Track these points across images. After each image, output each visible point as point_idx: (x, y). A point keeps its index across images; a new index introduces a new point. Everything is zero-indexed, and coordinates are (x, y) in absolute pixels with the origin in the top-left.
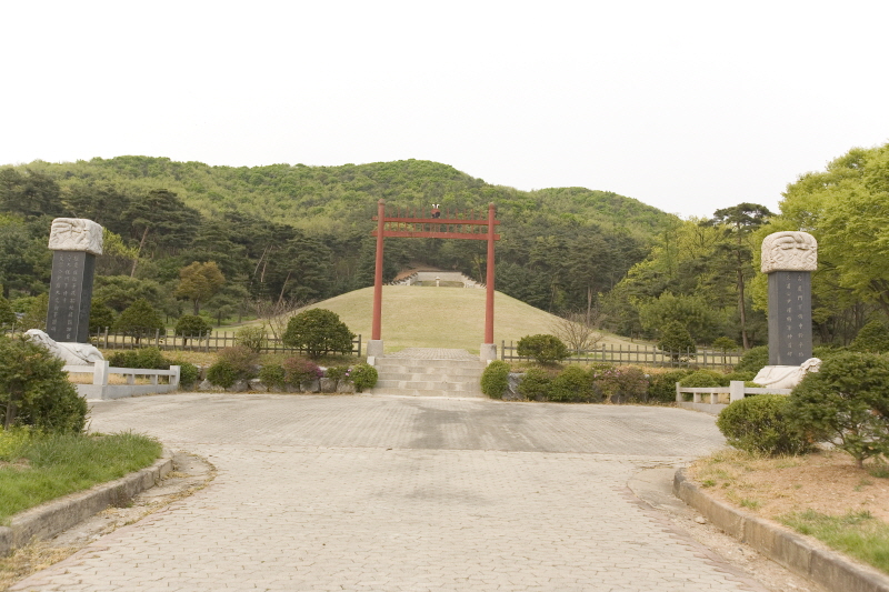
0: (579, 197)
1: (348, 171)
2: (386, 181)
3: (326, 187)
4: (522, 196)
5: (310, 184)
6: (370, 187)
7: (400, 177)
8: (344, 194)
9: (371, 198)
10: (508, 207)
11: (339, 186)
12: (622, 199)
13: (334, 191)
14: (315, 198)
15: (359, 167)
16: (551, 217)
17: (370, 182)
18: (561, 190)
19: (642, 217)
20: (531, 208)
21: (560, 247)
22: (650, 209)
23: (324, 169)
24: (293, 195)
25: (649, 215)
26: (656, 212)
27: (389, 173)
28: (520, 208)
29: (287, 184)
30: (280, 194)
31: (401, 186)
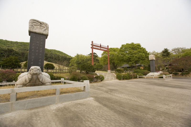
0: (55, 51)
1: (17, 43)
2: (25, 45)
3: (12, 44)
4: (48, 50)
5: (9, 43)
6: (21, 46)
7: (27, 45)
8: (16, 46)
9: (22, 47)
10: (47, 51)
11: (15, 45)
12: (61, 52)
13: (14, 45)
14: (10, 46)
15: (19, 42)
16: (53, 53)
17: (21, 45)
18: (52, 50)
19: (63, 54)
20: (50, 52)
21: (58, 57)
22: (64, 53)
23: (11, 41)
24: (4, 45)
25: (64, 54)
27: (25, 44)
28: (48, 51)
29: (3, 43)
30: (2, 44)
31: (27, 46)
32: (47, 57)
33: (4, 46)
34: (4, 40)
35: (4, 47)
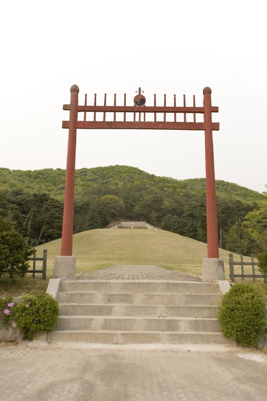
1: (84, 172)
2: (104, 177)
4: (175, 182)
5: (64, 178)
6: (95, 179)
7: (111, 174)
8: (81, 183)
9: (96, 185)
10: (169, 187)
15: (89, 169)
16: (192, 192)
17: (95, 177)
18: (195, 180)
19: (239, 192)
20: (182, 188)
21: (202, 206)
22: (243, 188)
24: (54, 184)
25: (243, 191)
26: (246, 189)
27: (105, 172)
28: (175, 188)
29: (52, 179)
30: (48, 184)
31: (112, 179)
32: (160, 210)
33: (52, 188)
34: (55, 171)
35: (53, 190)
